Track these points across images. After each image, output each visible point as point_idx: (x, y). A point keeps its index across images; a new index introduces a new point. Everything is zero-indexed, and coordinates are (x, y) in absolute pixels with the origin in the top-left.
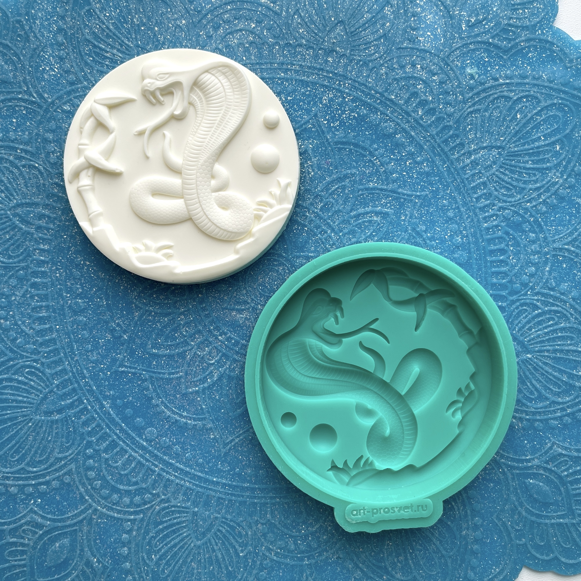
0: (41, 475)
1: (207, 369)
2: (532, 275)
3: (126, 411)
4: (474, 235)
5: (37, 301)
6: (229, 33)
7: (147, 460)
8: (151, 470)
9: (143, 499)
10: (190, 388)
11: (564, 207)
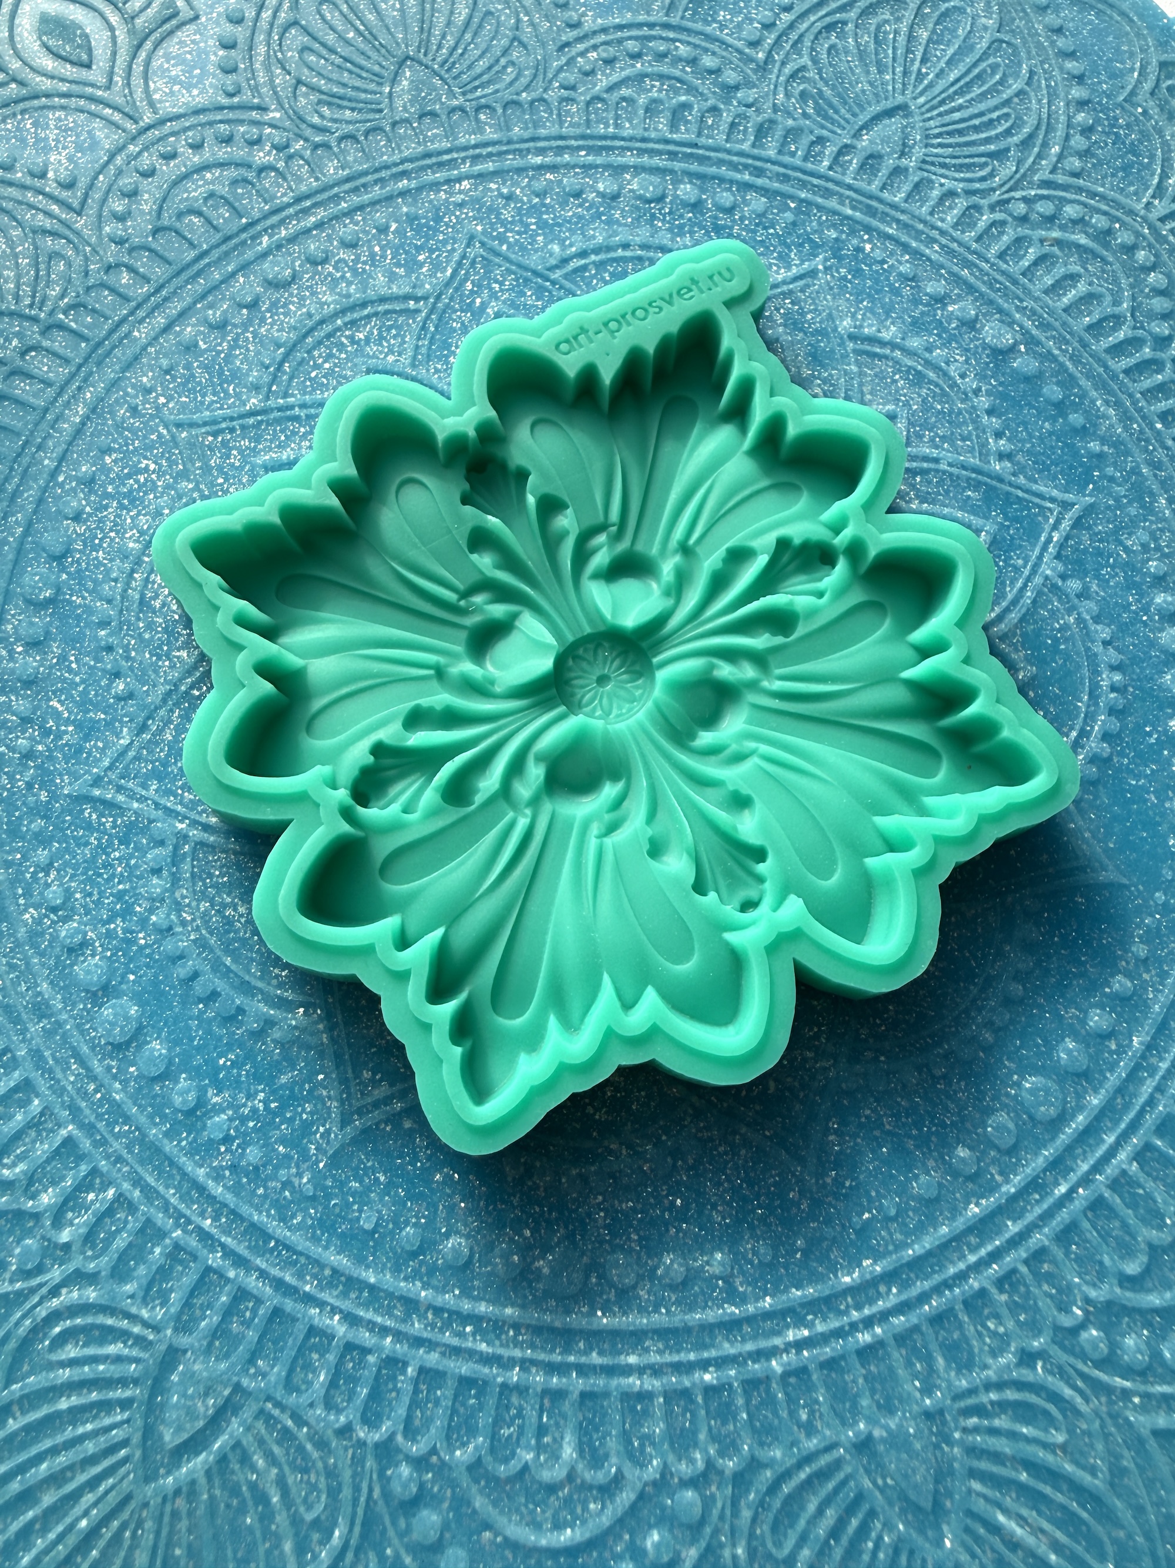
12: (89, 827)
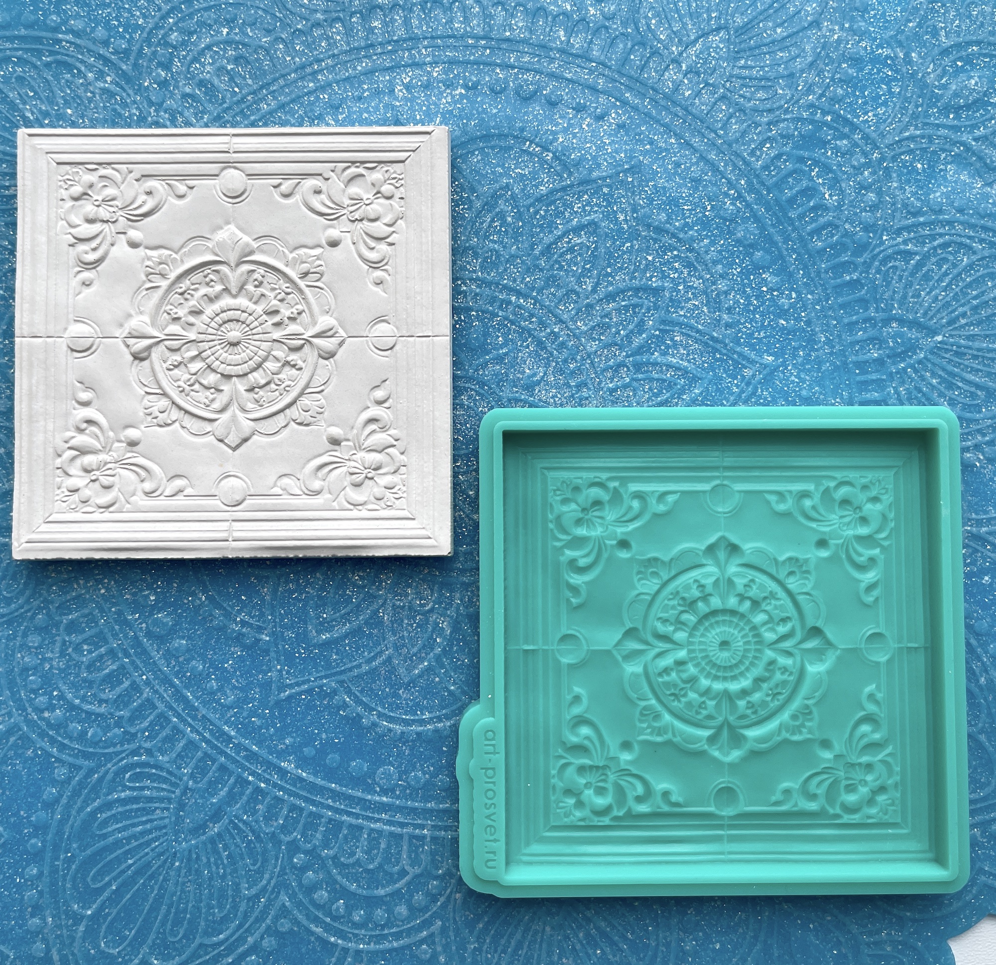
0: (236, 940)
1: (427, 623)
2: (874, 208)
3: (327, 761)
4: (751, 189)
5: (90, 652)
6: (192, 62)
7: (402, 825)
8: (417, 837)
9: (428, 894)
10: (415, 668)
11: (870, 74)
12: (617, 151)
